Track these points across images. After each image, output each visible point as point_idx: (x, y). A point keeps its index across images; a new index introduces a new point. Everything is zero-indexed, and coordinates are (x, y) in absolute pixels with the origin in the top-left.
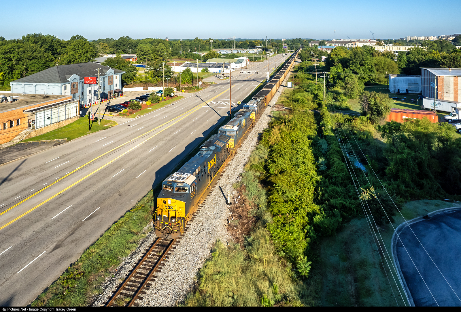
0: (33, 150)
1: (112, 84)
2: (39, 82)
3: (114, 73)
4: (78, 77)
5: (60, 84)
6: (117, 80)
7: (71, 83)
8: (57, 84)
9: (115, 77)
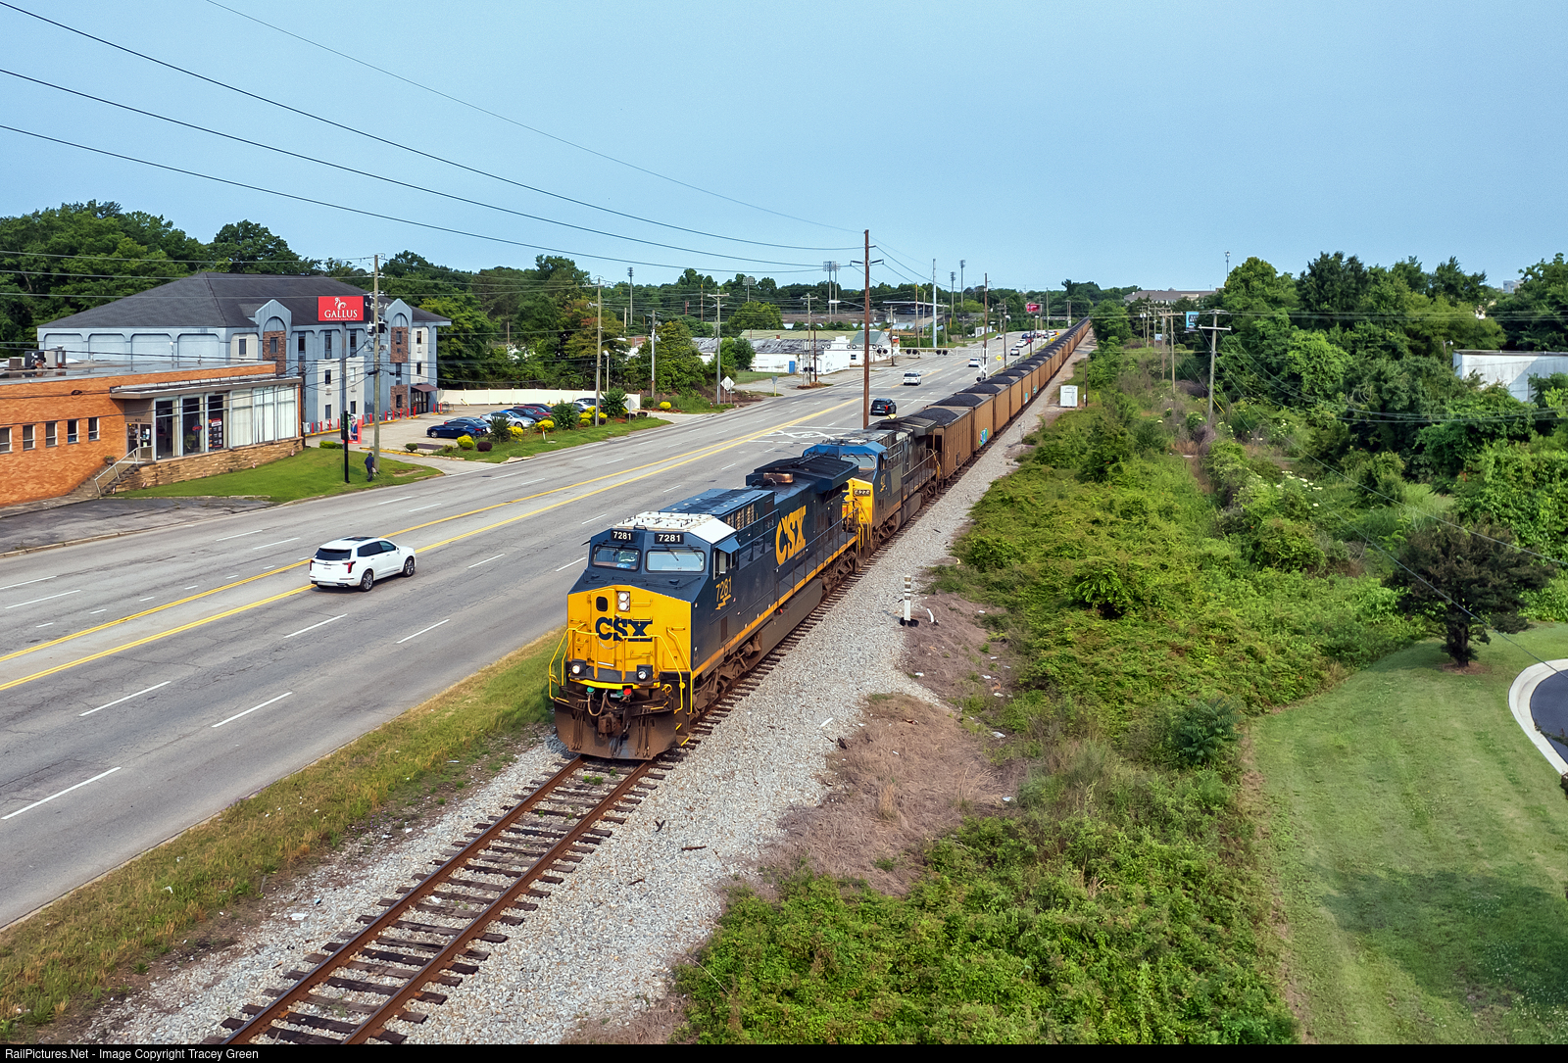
1: (406, 360)
2: (146, 325)
3: (410, 319)
4: (286, 314)
5: (222, 332)
6: (422, 350)
7: (261, 333)
8: (210, 330)
9: (414, 333)
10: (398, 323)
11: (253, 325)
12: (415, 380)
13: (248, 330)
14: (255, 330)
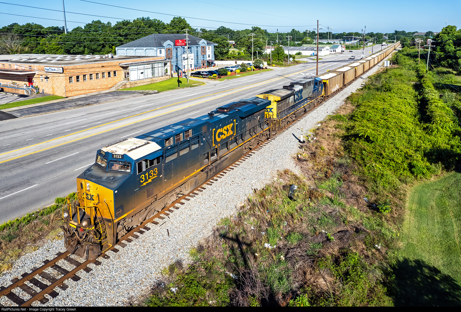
0: (126, 96)
1: (205, 54)
2: (138, 47)
3: (206, 44)
4: (172, 44)
5: (155, 48)
6: (210, 51)
7: (165, 48)
8: (152, 48)
9: (207, 47)
10: (203, 45)
11: (163, 46)
12: (208, 59)
13: (162, 48)
14: (164, 48)
